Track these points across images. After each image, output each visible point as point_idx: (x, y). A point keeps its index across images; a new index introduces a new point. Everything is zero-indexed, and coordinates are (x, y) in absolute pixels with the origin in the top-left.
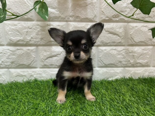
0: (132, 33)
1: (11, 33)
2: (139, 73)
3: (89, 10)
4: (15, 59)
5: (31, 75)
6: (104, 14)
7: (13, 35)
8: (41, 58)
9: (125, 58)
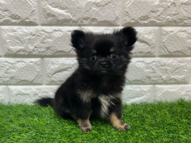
0: (165, 40)
1: (9, 42)
2: (173, 92)
3: (109, 10)
4: (16, 74)
5: (35, 94)
6: (128, 15)
7: (12, 43)
8: (48, 72)
9: (156, 73)
